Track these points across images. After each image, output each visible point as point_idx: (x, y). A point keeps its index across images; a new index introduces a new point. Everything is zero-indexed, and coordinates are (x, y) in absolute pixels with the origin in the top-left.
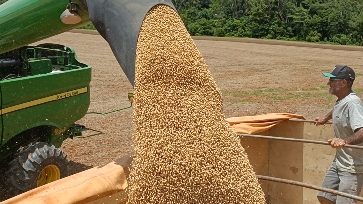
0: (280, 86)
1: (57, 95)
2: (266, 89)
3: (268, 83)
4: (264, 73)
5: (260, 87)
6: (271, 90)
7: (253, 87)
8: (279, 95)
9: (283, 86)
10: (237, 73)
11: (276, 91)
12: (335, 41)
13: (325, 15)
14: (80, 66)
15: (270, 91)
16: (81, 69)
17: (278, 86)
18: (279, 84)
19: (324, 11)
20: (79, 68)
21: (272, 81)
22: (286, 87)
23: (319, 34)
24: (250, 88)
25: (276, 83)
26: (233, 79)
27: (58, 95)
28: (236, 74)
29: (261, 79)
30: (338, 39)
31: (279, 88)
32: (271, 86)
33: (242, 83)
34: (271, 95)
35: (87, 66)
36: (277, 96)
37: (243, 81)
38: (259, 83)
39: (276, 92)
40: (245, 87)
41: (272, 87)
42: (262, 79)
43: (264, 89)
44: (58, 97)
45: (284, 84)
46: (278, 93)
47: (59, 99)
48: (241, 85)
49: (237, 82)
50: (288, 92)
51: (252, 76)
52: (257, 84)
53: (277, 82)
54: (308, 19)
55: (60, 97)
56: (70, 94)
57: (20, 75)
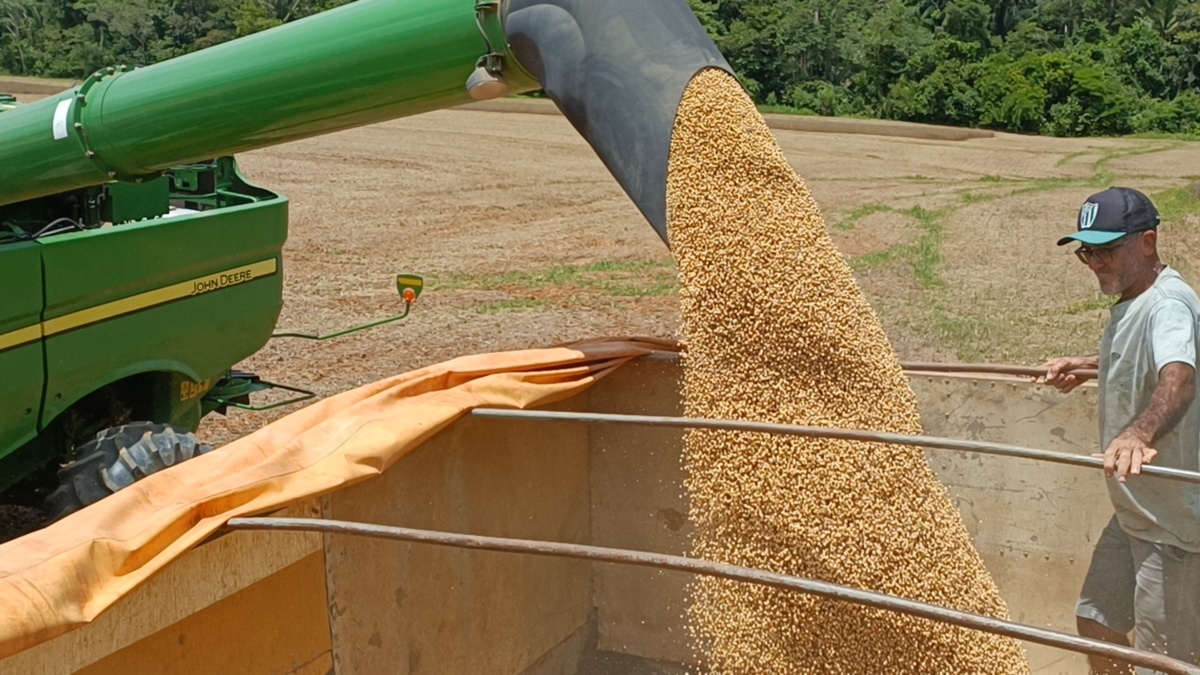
0: (633, 250)
1: (192, 282)
2: (589, 261)
3: (595, 243)
4: (580, 210)
5: (566, 258)
6: (603, 266)
7: (545, 256)
8: (628, 281)
9: (640, 252)
10: (494, 214)
11: (621, 268)
14: (254, 196)
15: (600, 270)
16: (257, 203)
17: (626, 251)
18: (629, 244)
20: (252, 201)
21: (606, 236)
22: (652, 256)
24: (537, 260)
25: (618, 241)
26: (482, 234)
27: (197, 281)
28: (489, 218)
29: (571, 230)
31: (629, 257)
32: (604, 253)
33: (510, 245)
34: (606, 282)
35: (276, 196)
36: (623, 283)
37: (511, 239)
38: (565, 242)
39: (619, 272)
40: (521, 258)
41: (605, 256)
42: (573, 231)
43: (581, 262)
44: (196, 287)
45: (645, 245)
46: (626, 274)
47: (198, 294)
48: (508, 253)
49: (493, 243)
50: (659, 269)
51: (543, 222)
52: (560, 247)
53: (621, 238)
55: (200, 287)
56: (229, 278)
57: (83, 222)
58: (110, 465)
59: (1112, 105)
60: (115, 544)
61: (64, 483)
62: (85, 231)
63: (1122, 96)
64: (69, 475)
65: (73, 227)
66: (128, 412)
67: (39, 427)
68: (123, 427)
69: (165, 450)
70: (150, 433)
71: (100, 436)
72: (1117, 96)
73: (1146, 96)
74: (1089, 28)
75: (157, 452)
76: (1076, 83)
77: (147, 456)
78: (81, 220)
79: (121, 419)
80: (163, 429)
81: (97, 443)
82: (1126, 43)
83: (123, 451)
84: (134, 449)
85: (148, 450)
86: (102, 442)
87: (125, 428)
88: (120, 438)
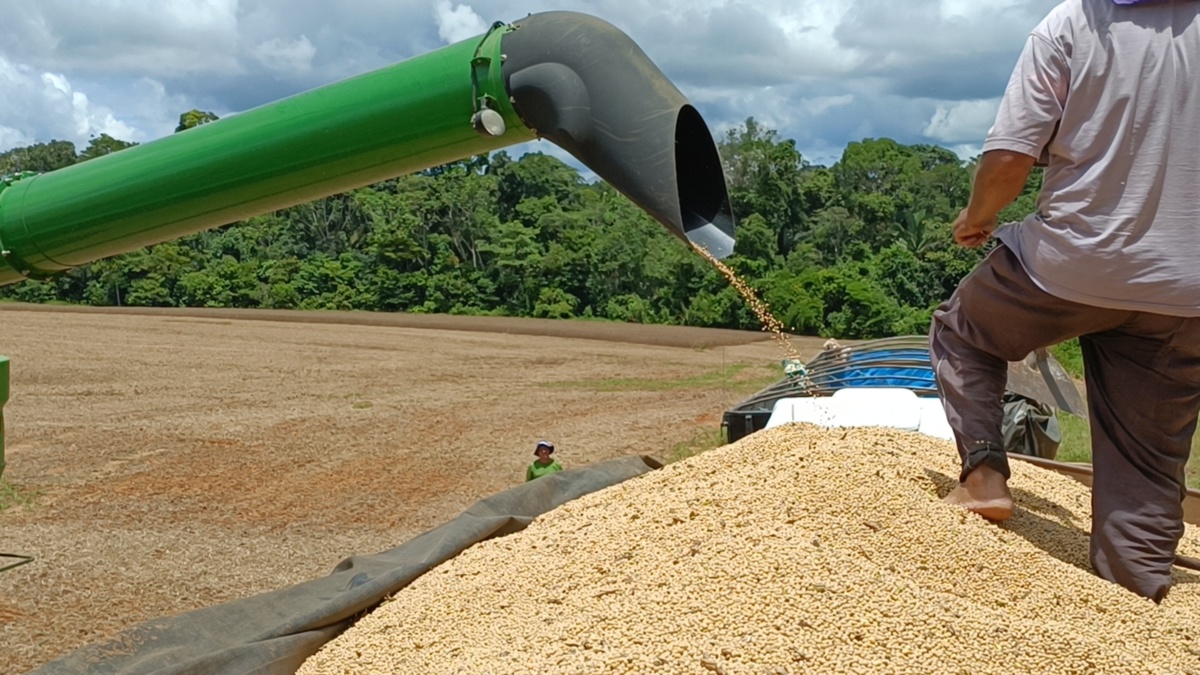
12: (614, 315)
13: (583, 245)
19: (580, 232)
23: (570, 296)
30: (623, 308)
54: (537, 257)
59: (878, 313)
63: (887, 305)
72: (883, 305)
73: (905, 306)
74: (855, 249)
76: (848, 294)
82: (887, 261)
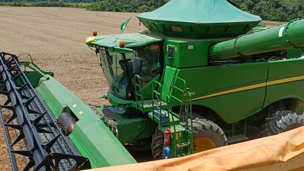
57: (279, 58)
58: (279, 120)
60: (293, 143)
61: (267, 123)
62: (279, 60)
64: (268, 121)
65: (276, 59)
66: (285, 107)
67: (262, 108)
68: (283, 111)
69: (293, 119)
70: (290, 114)
71: (277, 113)
75: (291, 119)
77: (288, 120)
78: (279, 57)
79: (282, 109)
80: (293, 113)
81: (276, 114)
83: (283, 117)
84: (285, 117)
85: (289, 118)
86: (277, 114)
87: (284, 112)
88: (282, 114)
